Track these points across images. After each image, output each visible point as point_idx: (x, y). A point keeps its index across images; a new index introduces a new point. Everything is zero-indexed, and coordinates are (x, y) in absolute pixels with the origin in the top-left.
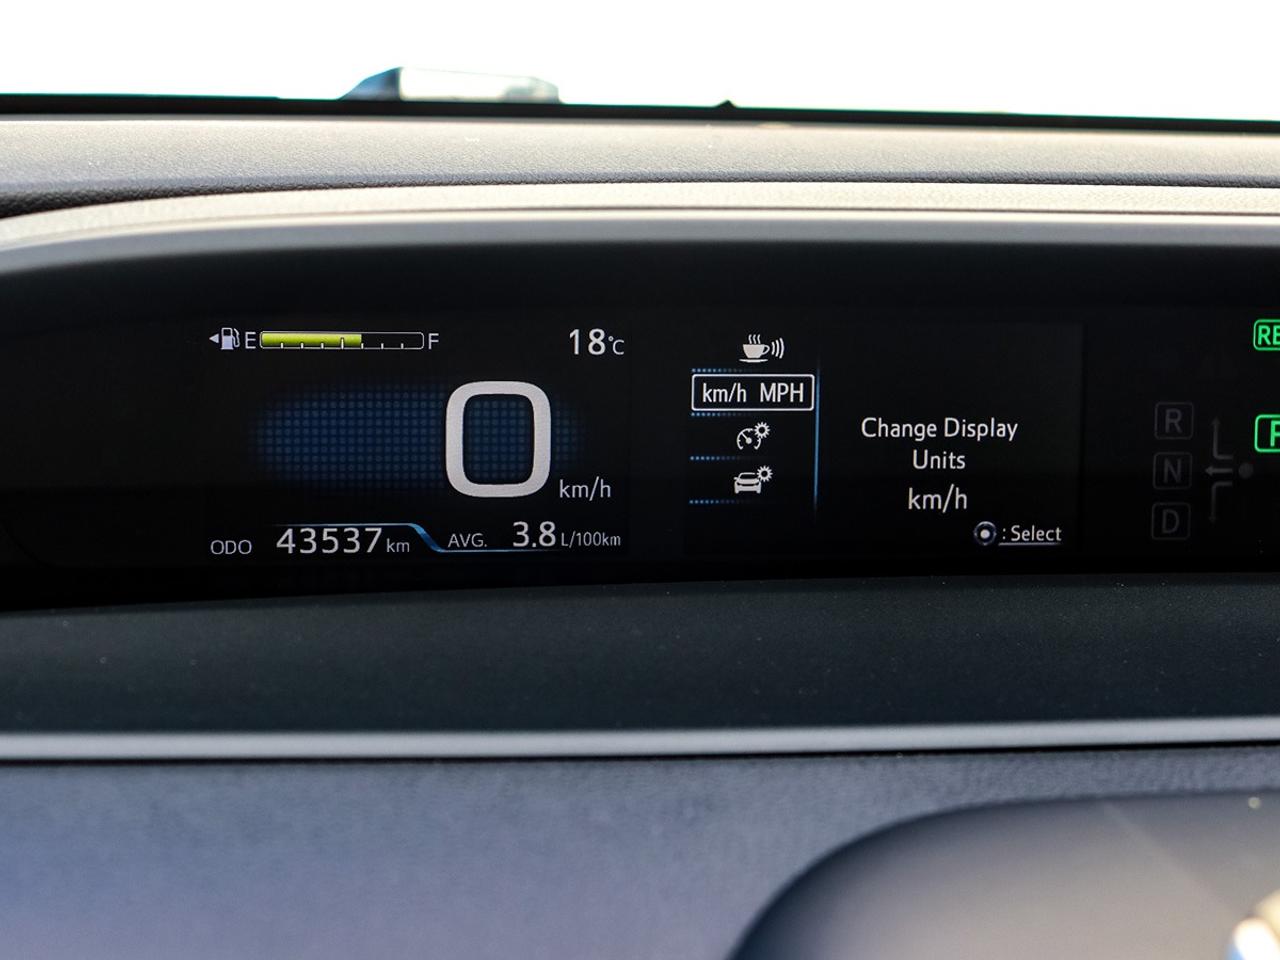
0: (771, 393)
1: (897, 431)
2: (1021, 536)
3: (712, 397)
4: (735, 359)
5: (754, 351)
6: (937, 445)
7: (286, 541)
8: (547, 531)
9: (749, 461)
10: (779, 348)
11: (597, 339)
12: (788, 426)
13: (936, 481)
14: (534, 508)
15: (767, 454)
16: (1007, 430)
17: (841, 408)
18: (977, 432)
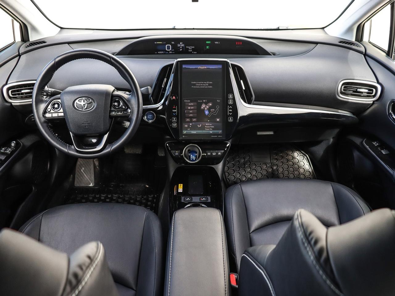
0: (182, 45)
1: (188, 47)
2: (195, 53)
3: (179, 45)
4: (180, 44)
5: (181, 43)
6: (190, 48)
7: (159, 53)
8: (171, 52)
9: (181, 49)
10: (182, 43)
11: (173, 43)
12: (183, 47)
13: (190, 50)
14: (170, 51)
15: (182, 48)
16: (194, 47)
17: (185, 46)
18: (192, 47)
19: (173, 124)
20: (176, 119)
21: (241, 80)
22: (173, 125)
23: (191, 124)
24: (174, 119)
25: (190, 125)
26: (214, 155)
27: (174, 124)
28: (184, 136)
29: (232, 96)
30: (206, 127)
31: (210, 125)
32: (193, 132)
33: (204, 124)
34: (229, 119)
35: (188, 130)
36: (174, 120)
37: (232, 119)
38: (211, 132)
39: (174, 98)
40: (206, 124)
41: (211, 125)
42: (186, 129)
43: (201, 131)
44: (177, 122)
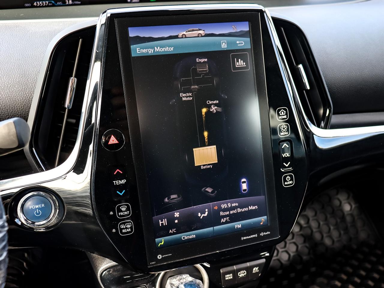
19: (123, 226)
20: (128, 209)
21: (298, 64)
22: (121, 229)
23: (177, 215)
24: (124, 209)
25: (177, 218)
26: (243, 277)
27: (124, 223)
28: (160, 257)
29: (287, 114)
30: (222, 213)
31: (234, 205)
32: (186, 238)
33: (216, 208)
34: (285, 181)
35: (171, 234)
36: (122, 214)
37: (292, 179)
38: (240, 226)
39: (113, 140)
40: (223, 206)
41: (237, 204)
42: (164, 231)
43: (211, 229)
44: (135, 218)
